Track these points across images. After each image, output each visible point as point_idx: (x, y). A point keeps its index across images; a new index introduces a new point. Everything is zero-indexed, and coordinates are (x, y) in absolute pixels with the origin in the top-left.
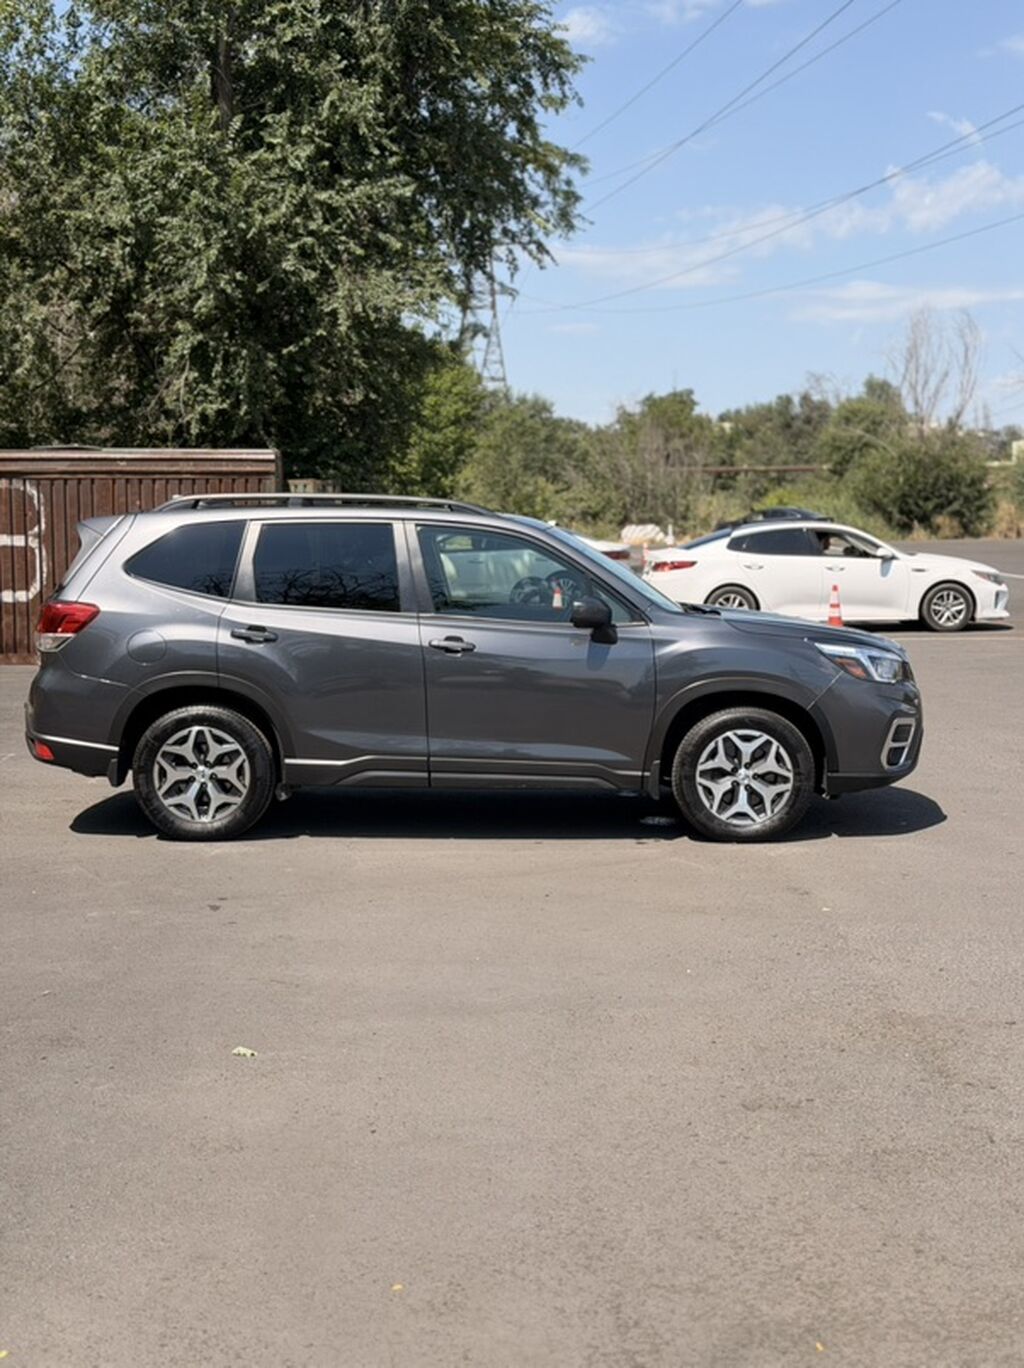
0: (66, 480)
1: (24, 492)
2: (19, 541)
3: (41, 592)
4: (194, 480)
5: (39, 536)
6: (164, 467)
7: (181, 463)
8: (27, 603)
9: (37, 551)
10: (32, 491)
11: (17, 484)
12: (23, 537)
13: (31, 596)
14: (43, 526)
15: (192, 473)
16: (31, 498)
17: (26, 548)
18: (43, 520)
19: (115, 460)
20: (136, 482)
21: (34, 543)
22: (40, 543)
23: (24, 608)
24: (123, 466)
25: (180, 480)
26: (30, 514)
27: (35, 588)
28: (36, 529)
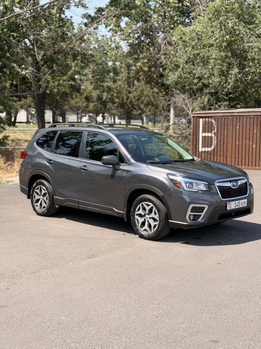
0: (221, 118)
1: (212, 122)
2: (210, 135)
3: (214, 149)
4: (254, 118)
5: (214, 133)
6: (246, 114)
7: (251, 113)
8: (211, 151)
9: (214, 137)
10: (213, 121)
11: (210, 120)
12: (210, 134)
13: (212, 149)
14: (215, 131)
15: (253, 116)
16: (213, 123)
17: (211, 137)
18: (215, 129)
19: (234, 112)
20: (239, 118)
21: (213, 135)
22: (215, 135)
23: (210, 152)
24: (236, 114)
25: (250, 118)
26: (213, 127)
27: (213, 147)
28: (214, 132)
